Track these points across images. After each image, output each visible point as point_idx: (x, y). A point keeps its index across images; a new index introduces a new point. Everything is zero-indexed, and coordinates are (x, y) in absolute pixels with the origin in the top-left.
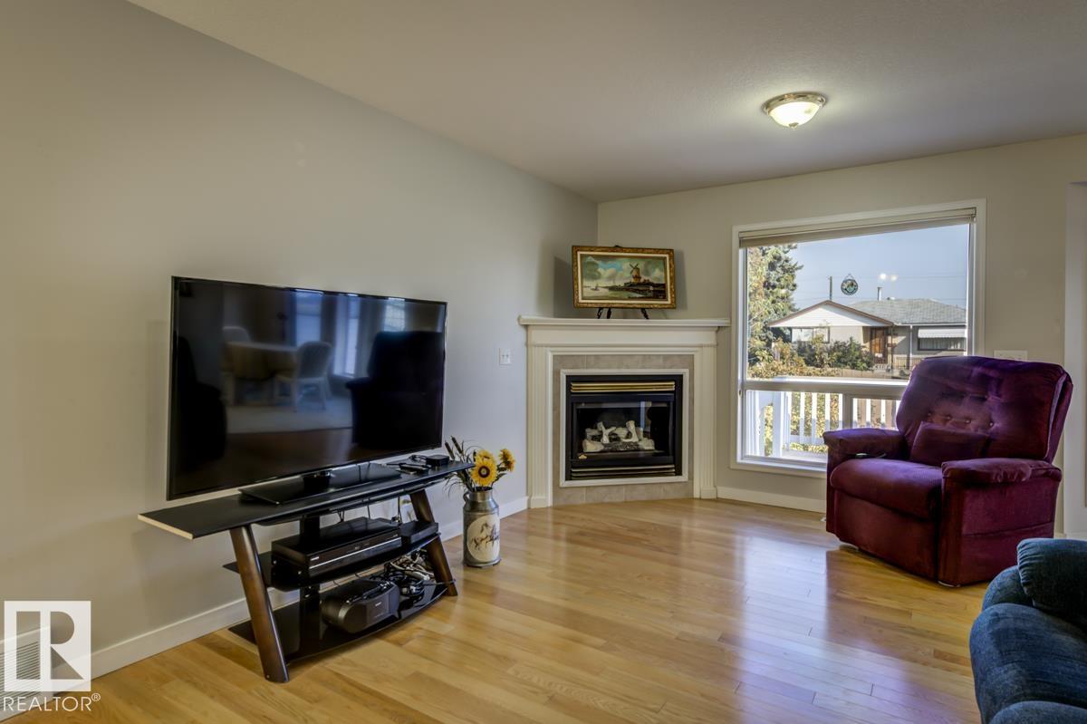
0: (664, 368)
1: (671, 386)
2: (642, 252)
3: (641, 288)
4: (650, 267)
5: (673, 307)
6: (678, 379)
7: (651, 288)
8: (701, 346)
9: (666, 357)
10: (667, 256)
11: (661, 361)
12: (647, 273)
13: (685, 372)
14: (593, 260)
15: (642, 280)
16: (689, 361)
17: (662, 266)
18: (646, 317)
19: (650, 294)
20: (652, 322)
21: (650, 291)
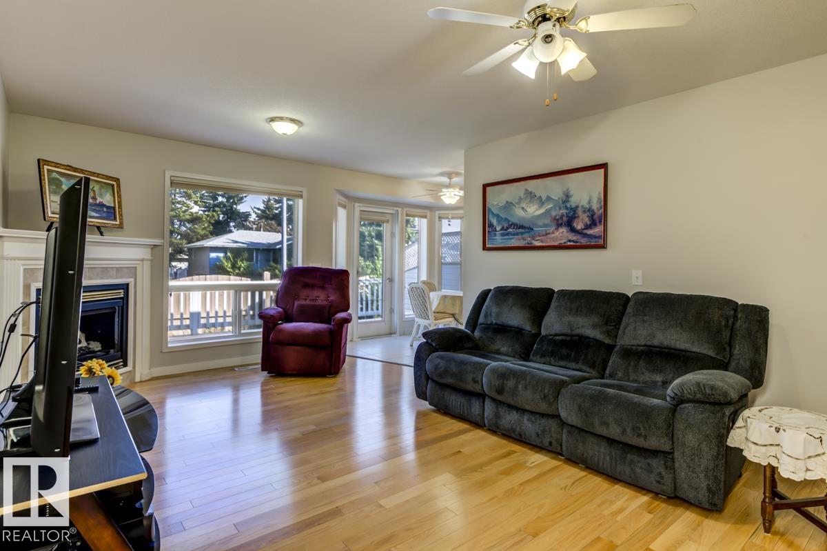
0: (117, 278)
1: (121, 293)
2: (97, 177)
3: (97, 209)
4: (103, 190)
5: (121, 226)
6: (126, 287)
7: (105, 209)
8: (142, 260)
9: (119, 269)
10: (115, 183)
11: (114, 273)
12: (101, 196)
13: (130, 281)
14: (58, 176)
15: (98, 202)
16: (133, 271)
17: (111, 192)
18: (102, 234)
19: (104, 215)
20: (106, 238)
21: (104, 212)
